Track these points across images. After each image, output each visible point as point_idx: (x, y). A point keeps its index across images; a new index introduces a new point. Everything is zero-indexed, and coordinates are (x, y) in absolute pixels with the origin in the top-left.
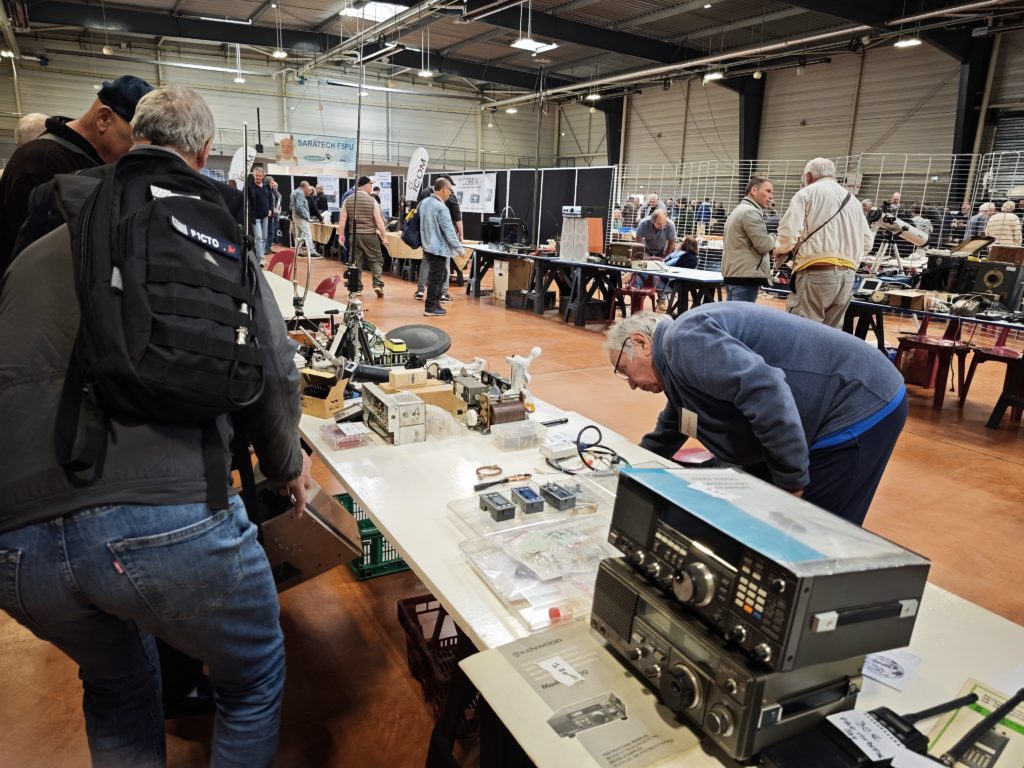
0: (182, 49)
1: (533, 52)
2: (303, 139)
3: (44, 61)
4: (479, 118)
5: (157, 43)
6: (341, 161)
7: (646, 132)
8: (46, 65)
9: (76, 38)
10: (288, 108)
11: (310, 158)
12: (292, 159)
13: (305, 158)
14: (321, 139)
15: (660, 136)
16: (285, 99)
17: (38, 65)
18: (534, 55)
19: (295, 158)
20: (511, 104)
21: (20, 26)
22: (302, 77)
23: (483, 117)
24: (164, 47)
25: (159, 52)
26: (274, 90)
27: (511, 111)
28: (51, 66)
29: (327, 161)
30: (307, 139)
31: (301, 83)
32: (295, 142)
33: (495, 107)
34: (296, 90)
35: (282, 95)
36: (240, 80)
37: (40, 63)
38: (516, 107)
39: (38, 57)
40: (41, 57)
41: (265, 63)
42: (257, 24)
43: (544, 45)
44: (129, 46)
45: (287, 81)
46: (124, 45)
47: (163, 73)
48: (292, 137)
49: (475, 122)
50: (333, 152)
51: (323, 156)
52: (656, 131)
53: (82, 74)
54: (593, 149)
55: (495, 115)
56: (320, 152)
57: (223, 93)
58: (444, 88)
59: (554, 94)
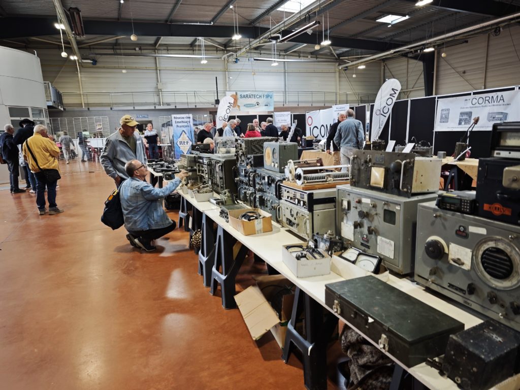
0: (169, 48)
1: (389, 24)
2: (243, 94)
3: (95, 62)
4: (337, 74)
5: (156, 46)
6: (266, 105)
7: (453, 71)
8: (95, 64)
9: (111, 47)
10: (229, 78)
11: (247, 106)
12: (237, 107)
13: (245, 106)
14: (254, 93)
15: (464, 72)
16: (227, 72)
17: (91, 65)
18: (390, 26)
19: (239, 106)
20: (361, 63)
21: (79, 35)
22: (236, 59)
23: (340, 73)
24: (159, 48)
25: (156, 51)
26: (221, 68)
27: (362, 67)
28: (98, 65)
29: (257, 106)
30: (245, 94)
31: (236, 62)
32: (239, 96)
33: (347, 67)
34: (233, 67)
35: (226, 70)
36: (204, 62)
37: (93, 64)
38: (365, 65)
39: (91, 60)
40: (93, 60)
41: (216, 52)
42: (216, 24)
43: (401, 17)
44: (140, 49)
45: (228, 61)
46: (137, 49)
47: (159, 63)
48: (236, 93)
49: (335, 77)
50: (261, 101)
51: (255, 103)
52: (462, 70)
53: (115, 68)
54: (410, 86)
55: (347, 72)
56: (253, 101)
57: (192, 72)
58: (317, 58)
59: (394, 53)
